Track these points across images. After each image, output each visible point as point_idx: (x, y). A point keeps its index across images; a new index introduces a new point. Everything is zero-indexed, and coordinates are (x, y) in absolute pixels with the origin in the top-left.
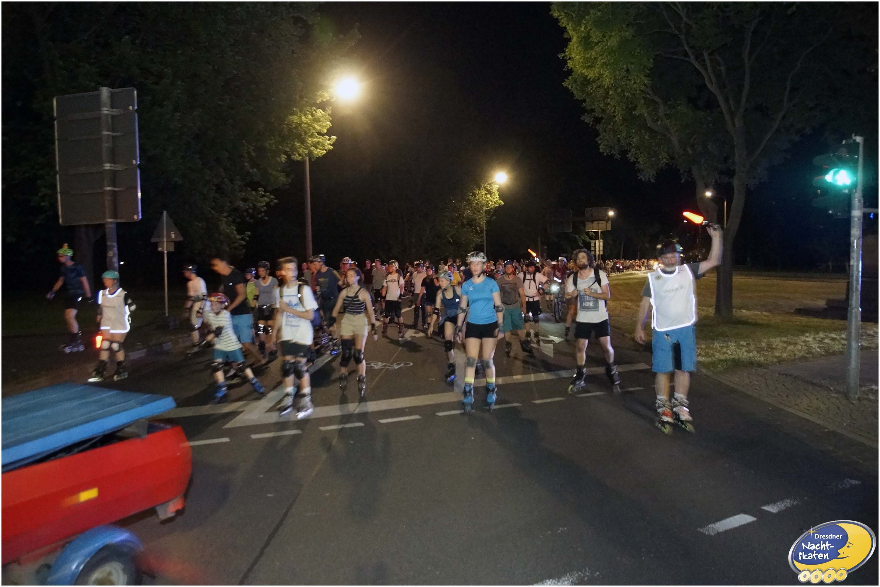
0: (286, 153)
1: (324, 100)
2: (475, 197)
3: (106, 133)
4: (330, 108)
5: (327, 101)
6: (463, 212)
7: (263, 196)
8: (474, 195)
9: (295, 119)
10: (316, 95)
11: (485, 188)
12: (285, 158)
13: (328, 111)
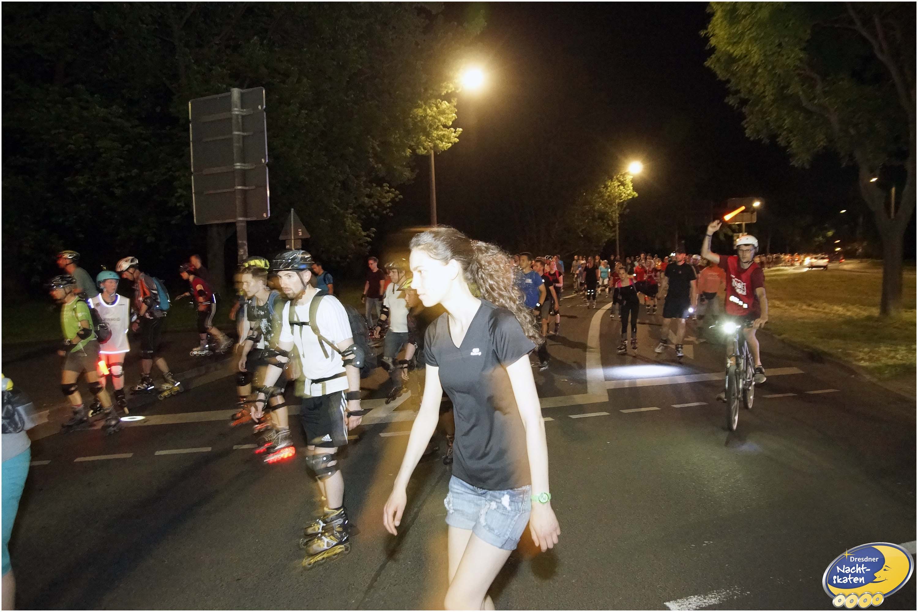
0: (410, 147)
1: (449, 91)
2: (607, 189)
3: (237, 133)
4: (456, 99)
5: (451, 92)
6: (594, 206)
7: (388, 192)
8: (606, 187)
9: (420, 112)
10: (442, 87)
11: (617, 179)
12: (410, 152)
13: (454, 102)
